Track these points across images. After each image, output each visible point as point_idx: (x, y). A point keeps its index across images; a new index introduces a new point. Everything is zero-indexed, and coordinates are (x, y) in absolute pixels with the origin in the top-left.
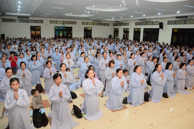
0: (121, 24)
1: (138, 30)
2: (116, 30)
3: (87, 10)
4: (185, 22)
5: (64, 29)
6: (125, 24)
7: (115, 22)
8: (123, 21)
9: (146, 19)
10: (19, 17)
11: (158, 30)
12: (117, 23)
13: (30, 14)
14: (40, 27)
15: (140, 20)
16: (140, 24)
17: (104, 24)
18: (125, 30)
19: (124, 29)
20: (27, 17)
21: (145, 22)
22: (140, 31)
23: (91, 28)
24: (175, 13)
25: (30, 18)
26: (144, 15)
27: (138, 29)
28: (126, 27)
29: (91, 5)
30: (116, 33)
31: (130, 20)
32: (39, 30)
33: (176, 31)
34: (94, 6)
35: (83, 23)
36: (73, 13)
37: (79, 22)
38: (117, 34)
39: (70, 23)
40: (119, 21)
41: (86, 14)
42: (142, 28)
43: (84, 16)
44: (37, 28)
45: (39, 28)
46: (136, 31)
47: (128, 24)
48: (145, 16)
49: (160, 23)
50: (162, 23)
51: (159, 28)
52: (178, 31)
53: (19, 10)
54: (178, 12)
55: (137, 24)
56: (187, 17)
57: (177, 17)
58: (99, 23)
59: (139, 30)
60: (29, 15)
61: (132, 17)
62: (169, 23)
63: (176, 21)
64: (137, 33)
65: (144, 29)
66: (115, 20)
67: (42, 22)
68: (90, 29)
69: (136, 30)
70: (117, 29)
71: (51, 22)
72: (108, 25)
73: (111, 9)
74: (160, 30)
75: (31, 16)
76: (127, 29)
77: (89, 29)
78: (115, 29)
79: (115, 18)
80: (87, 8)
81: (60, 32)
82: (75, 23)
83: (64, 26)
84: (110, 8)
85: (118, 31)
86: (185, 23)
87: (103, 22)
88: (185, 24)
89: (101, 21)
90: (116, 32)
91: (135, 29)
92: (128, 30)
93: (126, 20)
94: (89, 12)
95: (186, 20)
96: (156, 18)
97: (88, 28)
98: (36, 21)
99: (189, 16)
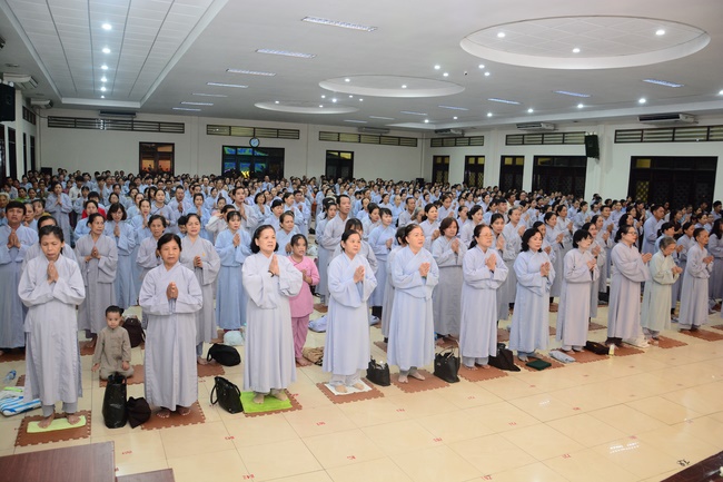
0: (456, 139)
1: (514, 161)
2: (439, 161)
3: (330, 94)
4: (674, 133)
5: (258, 153)
6: (470, 142)
7: (436, 131)
8: (463, 131)
9: (539, 124)
10: (105, 112)
11: (582, 161)
12: (442, 138)
13: (140, 101)
14: (173, 145)
15: (519, 126)
16: (522, 141)
17: (399, 141)
18: (472, 161)
19: (467, 158)
20: (132, 113)
21: (539, 133)
22: (521, 167)
23: (352, 153)
24: (632, 104)
25: (140, 117)
26: (530, 111)
27: (514, 158)
28: (473, 151)
29: (336, 76)
30: (440, 173)
31: (489, 129)
32: (170, 156)
33: (647, 164)
34: (347, 80)
35: (323, 136)
36: (284, 102)
37: (309, 133)
38: (443, 175)
39: (278, 133)
40: (449, 130)
41: (328, 104)
42: (529, 153)
43: (322, 111)
44: (160, 150)
45: (169, 149)
46: (508, 166)
47: (480, 141)
48: (532, 115)
49: (589, 136)
50: (596, 136)
51: (584, 154)
52: (652, 164)
53: (103, 89)
54: (642, 101)
55: (509, 141)
56: (675, 116)
57: (643, 118)
58: (379, 134)
59: (518, 162)
60: (137, 105)
61: (490, 115)
62: (620, 137)
63: (642, 130)
64: (511, 171)
65: (536, 158)
66: (434, 127)
67: (180, 128)
68: (348, 156)
69: (508, 161)
70: (443, 157)
71: (210, 129)
72: (413, 142)
73: (408, 88)
74: (590, 161)
75: (143, 110)
76: (477, 157)
77: (343, 155)
78: (435, 157)
79: (434, 120)
80: (323, 86)
81: (242, 164)
82: (295, 134)
83: (255, 143)
84: (404, 86)
85: (448, 165)
86: (673, 137)
87: (392, 134)
88: (673, 141)
89: (388, 129)
90: (441, 166)
91: (503, 158)
92: (480, 161)
93: (473, 128)
94: (334, 100)
95: (674, 129)
96: (576, 121)
97: (339, 152)
98: (159, 127)
99: (683, 113)
